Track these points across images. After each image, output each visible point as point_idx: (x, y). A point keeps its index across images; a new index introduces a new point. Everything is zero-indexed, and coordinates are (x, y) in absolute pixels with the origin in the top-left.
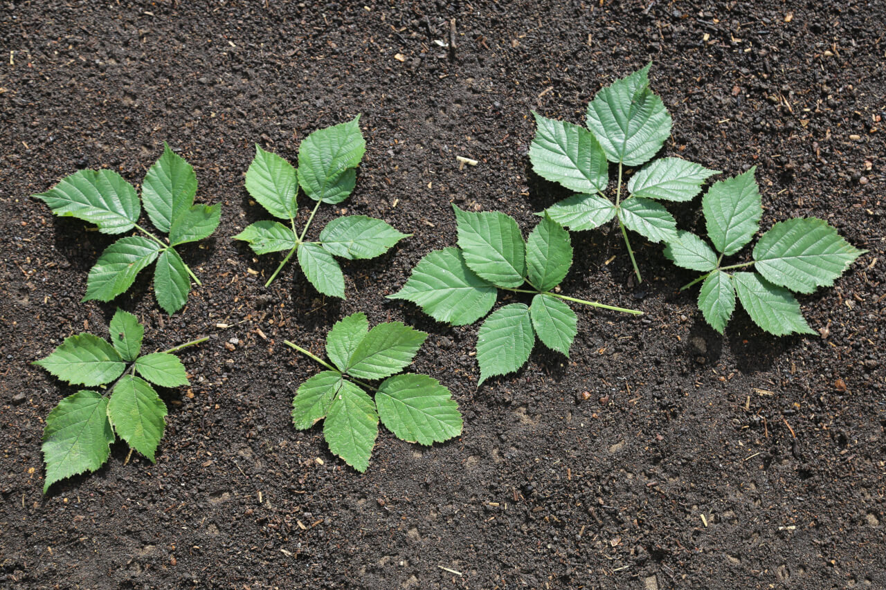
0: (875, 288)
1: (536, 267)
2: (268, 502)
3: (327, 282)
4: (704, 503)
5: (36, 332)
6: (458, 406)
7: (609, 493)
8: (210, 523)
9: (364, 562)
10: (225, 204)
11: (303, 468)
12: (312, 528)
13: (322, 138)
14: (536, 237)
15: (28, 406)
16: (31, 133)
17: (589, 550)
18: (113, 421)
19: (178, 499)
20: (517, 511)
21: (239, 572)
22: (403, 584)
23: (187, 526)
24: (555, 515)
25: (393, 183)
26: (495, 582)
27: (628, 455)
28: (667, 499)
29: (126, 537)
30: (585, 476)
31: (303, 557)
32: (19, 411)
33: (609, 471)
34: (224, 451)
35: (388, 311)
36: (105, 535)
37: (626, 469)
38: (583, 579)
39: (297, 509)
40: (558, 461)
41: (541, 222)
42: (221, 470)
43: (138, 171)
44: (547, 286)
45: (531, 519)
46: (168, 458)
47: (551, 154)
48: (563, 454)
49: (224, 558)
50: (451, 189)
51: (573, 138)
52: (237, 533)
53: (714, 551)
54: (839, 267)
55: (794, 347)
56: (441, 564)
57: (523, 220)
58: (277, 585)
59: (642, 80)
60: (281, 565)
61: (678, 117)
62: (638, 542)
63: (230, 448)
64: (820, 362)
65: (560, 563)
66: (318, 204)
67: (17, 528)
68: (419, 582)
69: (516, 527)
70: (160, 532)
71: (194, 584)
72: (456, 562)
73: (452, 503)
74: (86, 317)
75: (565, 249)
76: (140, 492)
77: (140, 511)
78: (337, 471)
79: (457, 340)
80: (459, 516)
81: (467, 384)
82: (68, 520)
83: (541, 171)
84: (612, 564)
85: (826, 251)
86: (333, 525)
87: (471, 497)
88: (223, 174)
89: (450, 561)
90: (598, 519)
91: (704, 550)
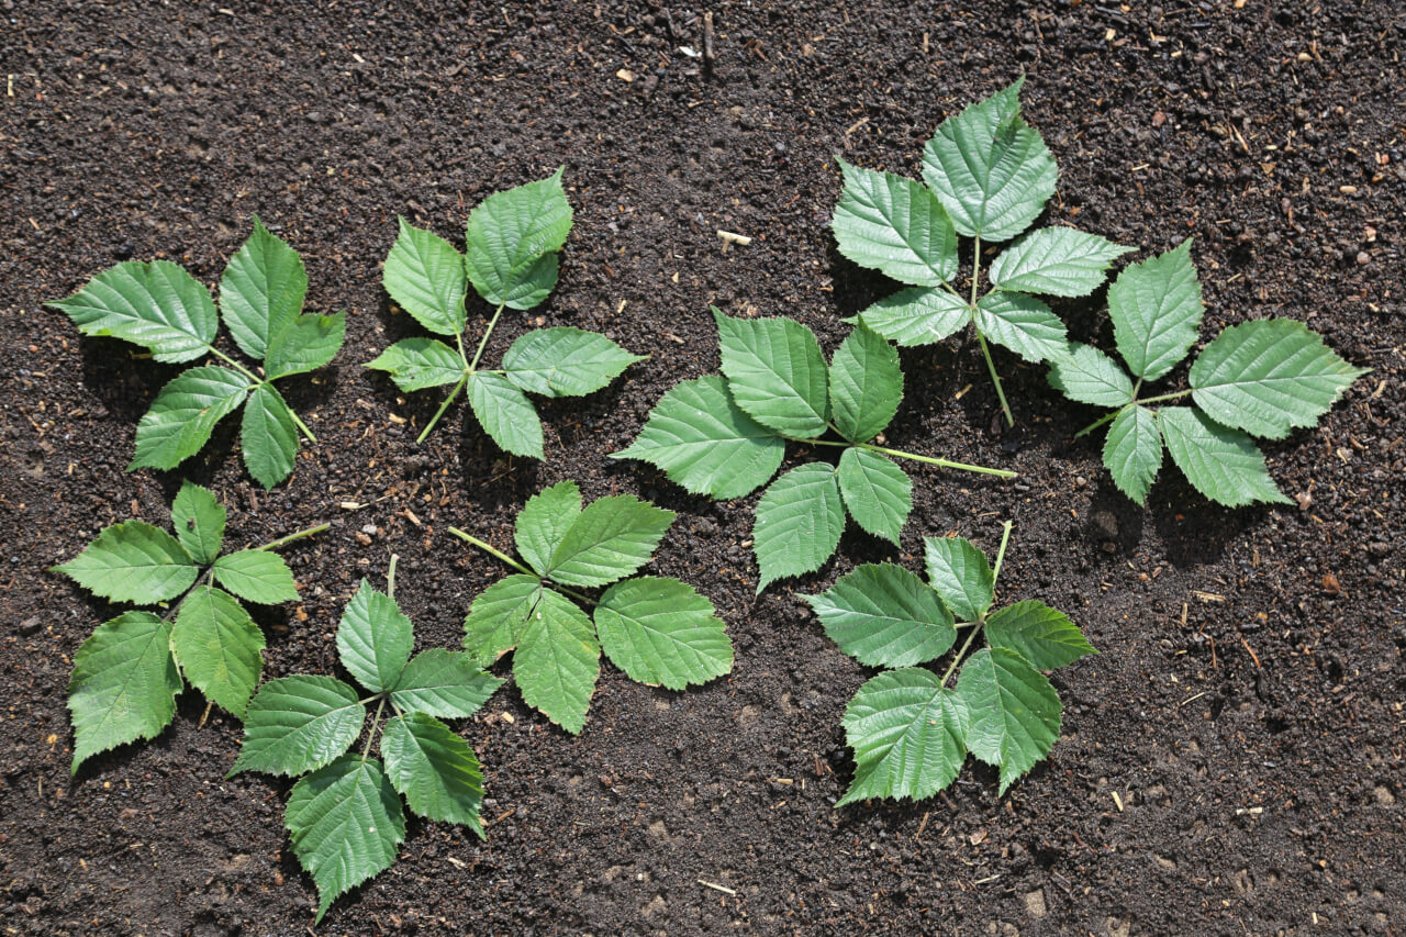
0: (1383, 429)
1: (845, 404)
3: (515, 433)
4: (1118, 774)
5: (55, 519)
6: (725, 627)
9: (581, 875)
10: (351, 313)
11: (482, 729)
12: (498, 824)
13: (505, 205)
14: (846, 356)
15: (46, 637)
16: (43, 205)
17: (937, 851)
18: (180, 659)
20: (822, 791)
21: (384, 895)
22: (643, 911)
25: (617, 276)
26: (788, 905)
28: (1059, 768)
29: (203, 842)
31: (483, 870)
32: (32, 645)
35: (613, 478)
36: (170, 839)
38: (927, 897)
41: (853, 333)
43: (212, 263)
44: (865, 434)
47: (866, 225)
50: (709, 282)
51: (902, 198)
53: (1134, 849)
54: (1326, 396)
55: (1256, 525)
56: (702, 878)
57: (825, 331)
58: (443, 915)
59: (1009, 104)
60: (449, 882)
61: (1068, 162)
62: (1014, 838)
64: (1298, 548)
65: (890, 873)
66: (499, 311)
67: (31, 831)
68: (669, 906)
69: (820, 817)
70: (256, 833)
71: (312, 915)
72: (725, 874)
73: (717, 781)
74: (135, 496)
75: (890, 375)
76: (224, 770)
77: (226, 801)
78: (536, 732)
79: (722, 522)
80: (730, 802)
81: (739, 592)
82: (111, 816)
83: (853, 253)
84: (973, 872)
85: (1305, 370)
86: (530, 818)
87: (749, 770)
88: (347, 265)
89: (717, 873)
90: (949, 802)
91: (1118, 847)
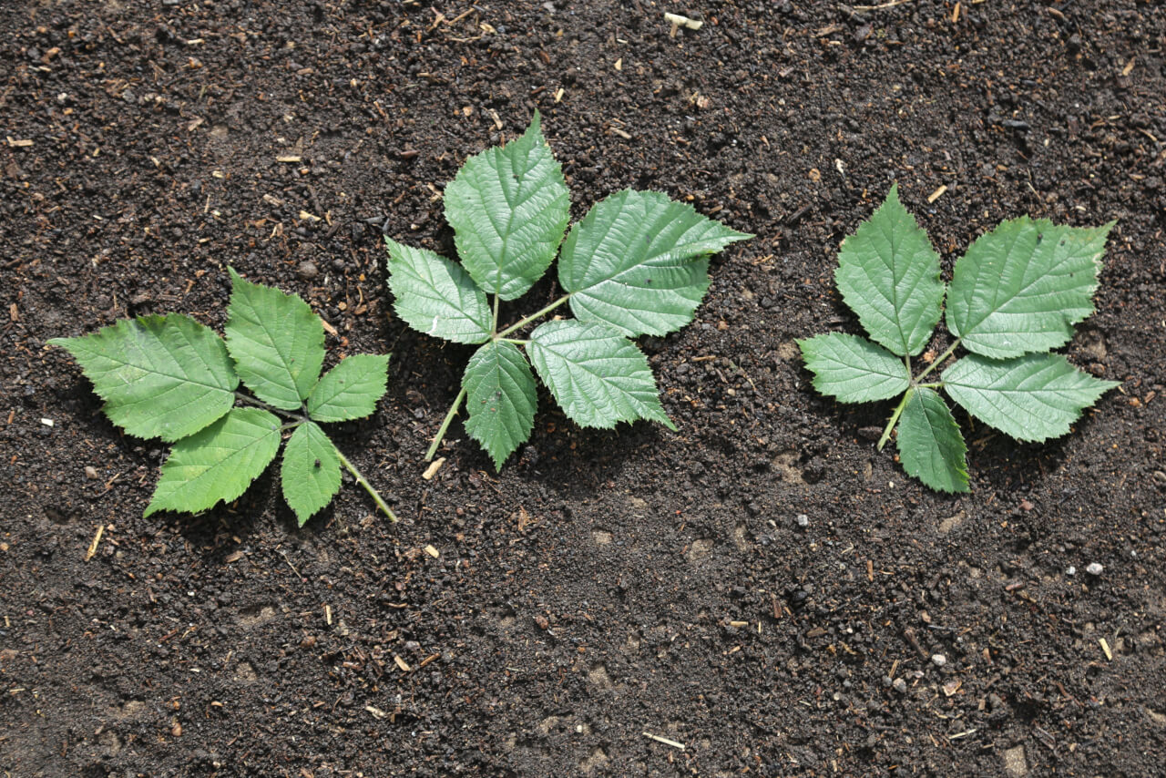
2: (342, 623)
4: (1106, 620)
7: (940, 603)
8: (241, 661)
9: (514, 727)
11: (403, 563)
12: (421, 669)
19: (183, 620)
20: (780, 635)
21: (294, 747)
22: (583, 766)
23: (200, 666)
24: (846, 642)
25: (554, 61)
26: (743, 761)
27: (973, 536)
28: (1041, 612)
29: (91, 687)
30: (898, 573)
31: (405, 720)
33: (940, 563)
34: (263, 534)
36: (55, 684)
37: (968, 562)
38: (897, 753)
39: (394, 635)
40: (850, 548)
42: (257, 567)
43: (101, 39)
45: (804, 650)
46: (165, 548)
48: (858, 535)
49: (267, 722)
50: (656, 70)
52: (289, 678)
53: (1124, 702)
56: (648, 730)
58: (360, 769)
60: (366, 733)
62: (992, 689)
63: (273, 530)
65: (855, 726)
68: (611, 762)
69: (778, 664)
70: (151, 677)
71: (213, 769)
72: (673, 726)
73: (665, 623)
74: (14, 299)
76: (116, 607)
77: (117, 641)
78: (463, 568)
80: (678, 646)
81: (690, 415)
84: (946, 726)
86: (457, 663)
87: (699, 612)
88: (253, 45)
89: (664, 724)
90: (920, 648)
91: (1106, 700)
